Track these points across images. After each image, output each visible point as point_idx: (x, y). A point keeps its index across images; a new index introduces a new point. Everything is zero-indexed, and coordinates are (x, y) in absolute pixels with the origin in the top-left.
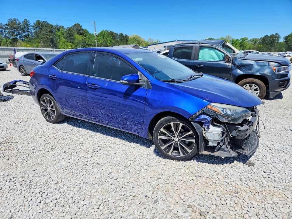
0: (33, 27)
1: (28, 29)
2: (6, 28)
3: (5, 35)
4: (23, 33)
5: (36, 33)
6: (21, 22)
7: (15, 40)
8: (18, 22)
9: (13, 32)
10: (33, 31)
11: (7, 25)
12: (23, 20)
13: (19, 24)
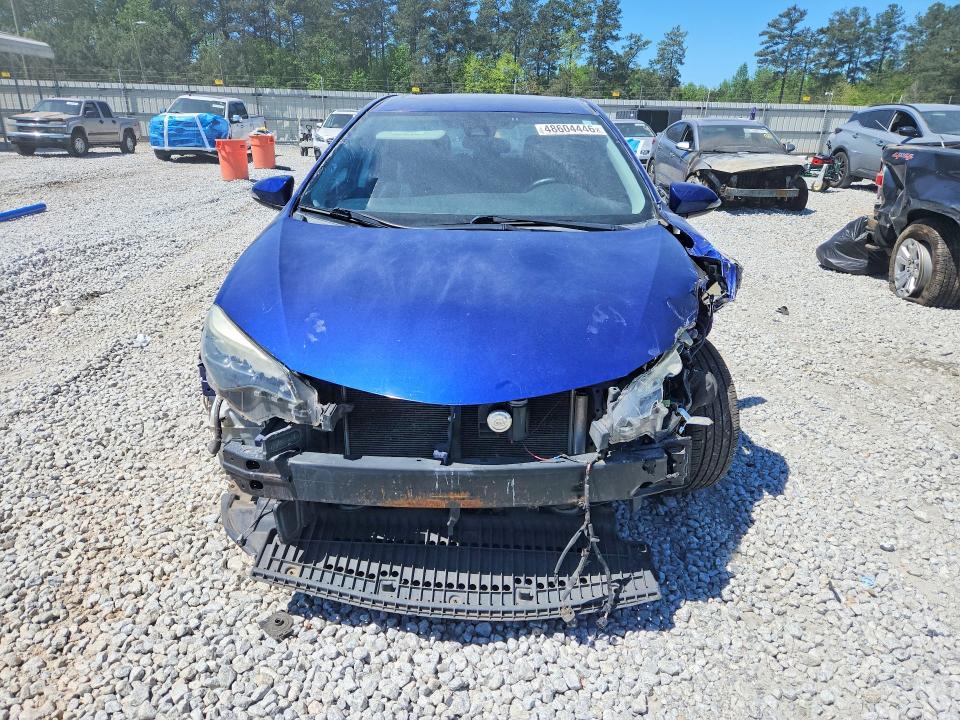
0: (911, 29)
1: (888, 40)
2: (818, 42)
3: (804, 65)
4: (864, 56)
5: (910, 50)
6: (873, 17)
7: (828, 81)
8: (861, 19)
9: (834, 55)
10: (902, 47)
11: (822, 31)
12: (883, 9)
13: (862, 25)
